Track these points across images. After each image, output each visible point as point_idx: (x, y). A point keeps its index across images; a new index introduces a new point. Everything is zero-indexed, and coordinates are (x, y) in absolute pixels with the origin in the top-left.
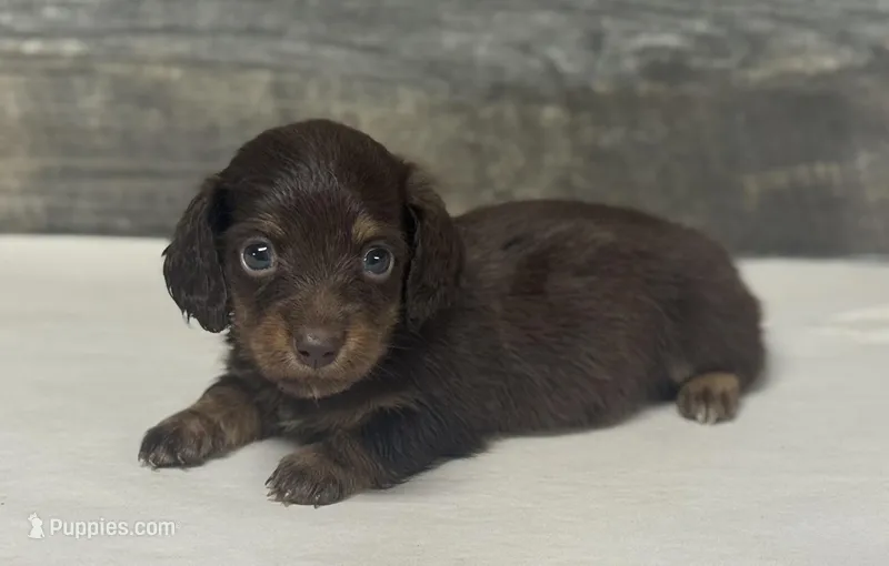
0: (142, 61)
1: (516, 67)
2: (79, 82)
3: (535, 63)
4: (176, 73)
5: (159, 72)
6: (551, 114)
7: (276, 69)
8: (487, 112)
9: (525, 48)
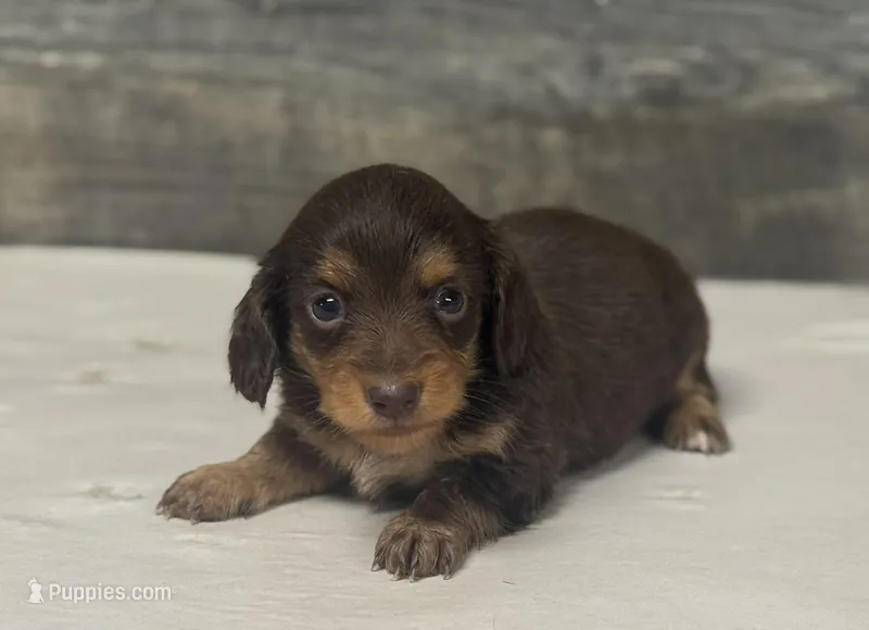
3: (536, 87)
6: (553, 137)
8: (490, 134)
9: (527, 71)
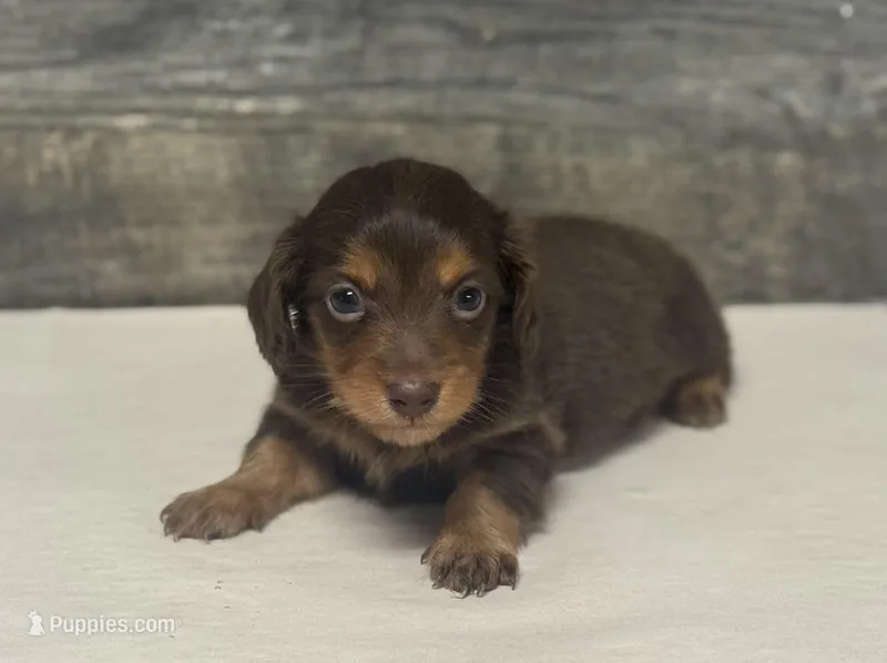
0: (361, 118)
1: (752, 113)
2: (294, 141)
3: (773, 109)
4: (398, 129)
5: (380, 128)
6: (786, 161)
7: (505, 122)
8: (720, 160)
9: (762, 93)
